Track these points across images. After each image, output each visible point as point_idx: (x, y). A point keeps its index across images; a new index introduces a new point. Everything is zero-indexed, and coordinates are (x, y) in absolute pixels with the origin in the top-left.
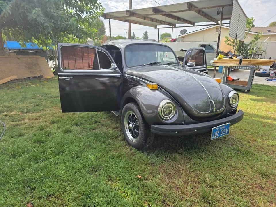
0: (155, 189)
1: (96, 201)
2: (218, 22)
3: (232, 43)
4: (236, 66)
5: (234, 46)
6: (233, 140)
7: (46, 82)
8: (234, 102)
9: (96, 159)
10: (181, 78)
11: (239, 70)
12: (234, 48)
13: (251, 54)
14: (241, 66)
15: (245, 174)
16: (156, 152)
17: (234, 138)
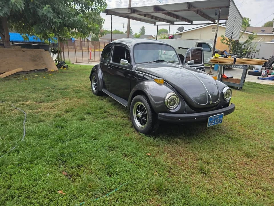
0: (162, 163)
1: (117, 170)
2: (215, 21)
3: (228, 42)
4: (230, 65)
5: (229, 45)
6: (225, 129)
7: (51, 75)
8: (227, 97)
9: (112, 141)
10: (176, 74)
11: (234, 68)
12: (229, 47)
13: (245, 53)
14: (235, 65)
15: (234, 155)
16: (160, 137)
17: (226, 128)
